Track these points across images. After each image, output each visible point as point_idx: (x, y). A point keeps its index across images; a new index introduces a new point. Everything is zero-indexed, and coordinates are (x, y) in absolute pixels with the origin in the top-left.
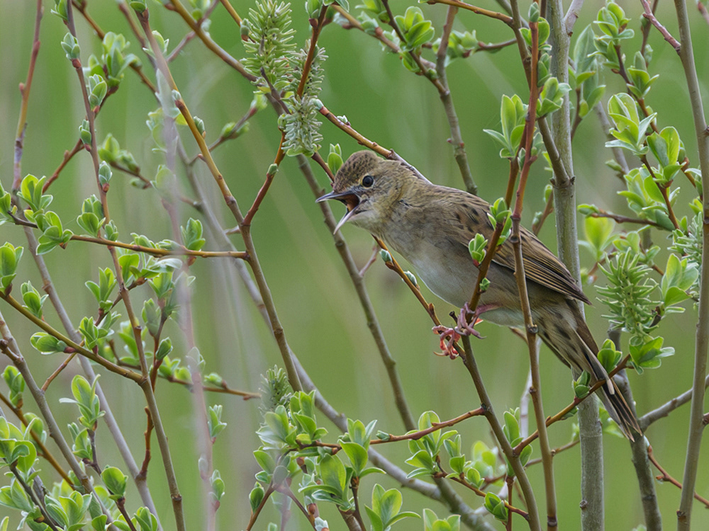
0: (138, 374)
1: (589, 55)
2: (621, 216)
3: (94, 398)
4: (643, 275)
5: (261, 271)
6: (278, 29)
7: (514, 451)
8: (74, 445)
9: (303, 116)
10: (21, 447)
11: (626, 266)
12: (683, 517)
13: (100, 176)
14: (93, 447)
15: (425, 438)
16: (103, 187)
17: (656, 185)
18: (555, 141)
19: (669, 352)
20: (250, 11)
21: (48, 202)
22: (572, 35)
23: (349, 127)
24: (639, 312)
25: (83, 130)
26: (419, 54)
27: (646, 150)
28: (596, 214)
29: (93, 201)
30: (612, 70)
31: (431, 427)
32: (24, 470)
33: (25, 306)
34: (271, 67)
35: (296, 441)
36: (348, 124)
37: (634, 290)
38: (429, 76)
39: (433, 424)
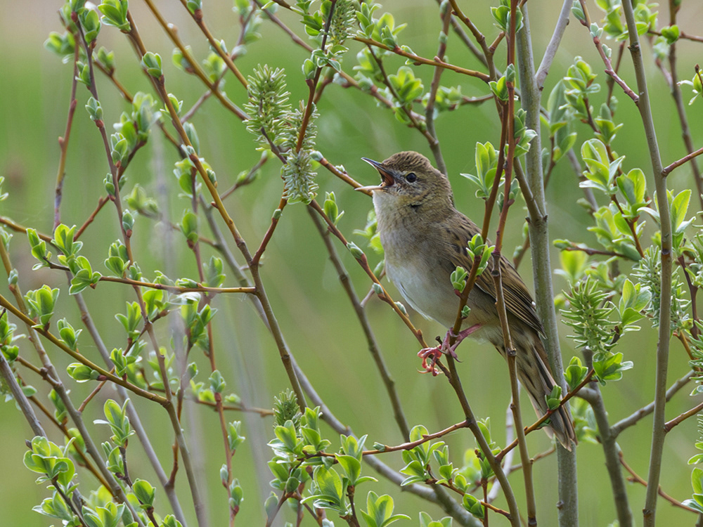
0: (163, 397)
1: (561, 108)
2: (592, 249)
3: (124, 419)
4: (602, 299)
5: (269, 304)
6: (274, 92)
7: (496, 459)
8: (108, 462)
9: (300, 168)
10: (61, 464)
11: (586, 292)
12: (649, 514)
13: (123, 222)
14: (125, 463)
15: (416, 449)
16: (127, 232)
17: (625, 221)
18: (529, 184)
19: (628, 366)
20: (248, 78)
21: (78, 248)
22: (543, 90)
23: (346, 175)
24: (599, 332)
25: (107, 182)
26: (410, 108)
27: (615, 190)
28: (569, 248)
29: (119, 245)
30: (582, 120)
31: (422, 439)
32: (65, 485)
33: (61, 340)
34: (270, 126)
35: (303, 452)
36: (345, 173)
37: (595, 312)
38: (420, 128)
39: (424, 436)
